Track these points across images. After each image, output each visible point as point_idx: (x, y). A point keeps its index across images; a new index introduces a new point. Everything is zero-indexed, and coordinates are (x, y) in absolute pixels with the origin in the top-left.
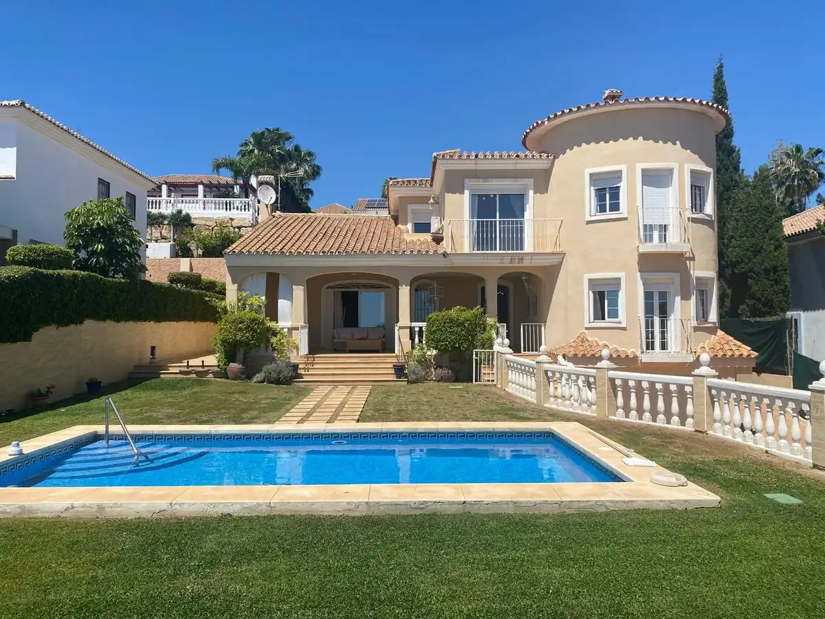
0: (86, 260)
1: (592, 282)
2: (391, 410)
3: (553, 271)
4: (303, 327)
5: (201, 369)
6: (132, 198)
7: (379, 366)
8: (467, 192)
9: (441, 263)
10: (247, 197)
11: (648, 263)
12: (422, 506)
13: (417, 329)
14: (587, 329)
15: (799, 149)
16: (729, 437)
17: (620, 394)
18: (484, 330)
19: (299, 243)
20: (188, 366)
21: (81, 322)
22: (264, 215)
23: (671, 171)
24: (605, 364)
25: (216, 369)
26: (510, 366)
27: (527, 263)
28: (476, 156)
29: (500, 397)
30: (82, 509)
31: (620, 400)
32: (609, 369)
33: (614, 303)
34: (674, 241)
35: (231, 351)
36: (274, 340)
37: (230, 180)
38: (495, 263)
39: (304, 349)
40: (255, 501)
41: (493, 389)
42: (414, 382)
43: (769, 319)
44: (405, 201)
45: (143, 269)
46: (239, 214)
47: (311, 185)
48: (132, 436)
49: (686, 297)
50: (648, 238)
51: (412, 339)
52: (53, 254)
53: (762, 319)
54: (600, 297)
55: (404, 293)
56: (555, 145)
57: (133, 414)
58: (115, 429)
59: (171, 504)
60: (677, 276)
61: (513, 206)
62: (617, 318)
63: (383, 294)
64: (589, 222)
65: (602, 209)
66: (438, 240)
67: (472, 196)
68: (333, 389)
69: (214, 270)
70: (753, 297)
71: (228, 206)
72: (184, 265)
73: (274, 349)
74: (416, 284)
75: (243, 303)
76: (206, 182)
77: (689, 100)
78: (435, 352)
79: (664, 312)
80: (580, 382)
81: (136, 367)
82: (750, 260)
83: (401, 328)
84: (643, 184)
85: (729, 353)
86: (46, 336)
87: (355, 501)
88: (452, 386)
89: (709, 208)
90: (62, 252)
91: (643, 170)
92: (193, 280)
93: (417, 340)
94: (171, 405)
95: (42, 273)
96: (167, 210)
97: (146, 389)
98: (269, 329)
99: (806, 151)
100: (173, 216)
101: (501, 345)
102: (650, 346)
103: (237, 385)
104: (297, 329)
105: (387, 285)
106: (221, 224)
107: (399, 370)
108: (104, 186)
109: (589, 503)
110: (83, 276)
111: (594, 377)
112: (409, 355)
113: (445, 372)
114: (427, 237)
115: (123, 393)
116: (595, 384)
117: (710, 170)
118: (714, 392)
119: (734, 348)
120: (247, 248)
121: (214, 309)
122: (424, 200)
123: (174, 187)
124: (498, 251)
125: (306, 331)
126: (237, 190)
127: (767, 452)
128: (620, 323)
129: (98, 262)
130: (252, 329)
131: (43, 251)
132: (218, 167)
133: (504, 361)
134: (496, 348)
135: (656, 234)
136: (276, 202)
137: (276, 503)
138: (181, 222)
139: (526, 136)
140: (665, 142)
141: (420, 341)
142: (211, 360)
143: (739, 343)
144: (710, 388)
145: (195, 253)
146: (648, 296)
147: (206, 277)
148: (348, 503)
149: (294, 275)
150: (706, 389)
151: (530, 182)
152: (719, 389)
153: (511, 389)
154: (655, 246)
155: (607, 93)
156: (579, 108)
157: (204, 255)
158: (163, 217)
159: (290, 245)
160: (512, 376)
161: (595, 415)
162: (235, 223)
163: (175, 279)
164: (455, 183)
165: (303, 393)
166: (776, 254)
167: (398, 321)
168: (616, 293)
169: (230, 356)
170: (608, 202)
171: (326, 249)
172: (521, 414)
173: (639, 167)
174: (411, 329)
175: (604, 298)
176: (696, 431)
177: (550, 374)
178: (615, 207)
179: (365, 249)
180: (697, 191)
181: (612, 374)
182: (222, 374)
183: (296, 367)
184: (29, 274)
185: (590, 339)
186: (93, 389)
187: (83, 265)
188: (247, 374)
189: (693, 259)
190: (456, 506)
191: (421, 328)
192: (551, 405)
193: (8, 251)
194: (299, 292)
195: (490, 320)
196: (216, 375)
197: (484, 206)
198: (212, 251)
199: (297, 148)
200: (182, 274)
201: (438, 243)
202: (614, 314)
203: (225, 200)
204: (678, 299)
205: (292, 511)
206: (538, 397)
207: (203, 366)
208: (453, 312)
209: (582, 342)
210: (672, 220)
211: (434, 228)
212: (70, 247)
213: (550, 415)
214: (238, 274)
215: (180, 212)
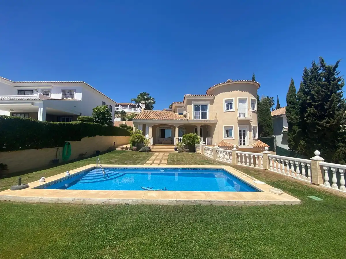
0: (98, 120)
1: (225, 127)
2: (175, 160)
3: (215, 124)
4: (151, 138)
5: (126, 148)
6: (111, 106)
7: (170, 148)
8: (193, 105)
9: (186, 122)
10: (139, 107)
11: (240, 122)
12: (195, 202)
13: (180, 139)
14: (224, 139)
15: (268, 97)
16: (276, 172)
17: (239, 158)
18: (197, 139)
19: (151, 117)
20: (123, 147)
21: (95, 136)
22: (143, 110)
23: (246, 99)
24: (235, 149)
25: (130, 148)
26: (205, 148)
27: (208, 122)
28: (195, 96)
29: (203, 157)
30: (78, 200)
31: (239, 159)
32: (236, 151)
33: (231, 133)
34: (247, 117)
35: (134, 144)
36: (144, 141)
37: (135, 104)
38: (200, 122)
39: (152, 143)
40: (137, 199)
41: (200, 154)
42: (180, 152)
43: (269, 137)
44: (176, 107)
45: (113, 123)
46: (137, 111)
47: (153, 105)
48: (103, 168)
49: (250, 131)
50: (240, 116)
51: (179, 141)
52: (89, 119)
53: (267, 137)
54: (227, 132)
55: (177, 130)
56: (215, 93)
57: (106, 161)
58: (99, 166)
59: (108, 199)
60: (248, 126)
61: (204, 108)
62: (232, 136)
63: (171, 130)
64: (224, 112)
65: (228, 109)
66: (185, 116)
67: (194, 105)
68: (159, 154)
69: (130, 124)
70: (264, 131)
71: (134, 110)
72: (124, 123)
73: (144, 143)
74: (180, 127)
75: (137, 132)
76: (129, 104)
77: (251, 81)
78: (184, 144)
79: (244, 135)
80: (224, 153)
81: (110, 147)
82: (263, 122)
83: (176, 138)
84: (239, 102)
85: (262, 146)
86: (85, 140)
87: (172, 200)
88: (189, 153)
89: (256, 109)
90: (91, 118)
91: (239, 99)
92: (125, 126)
93: (180, 142)
94: (117, 158)
95: (85, 123)
96: (120, 110)
97: (111, 153)
98: (143, 138)
99: (270, 98)
100: (121, 112)
101: (202, 143)
102: (241, 144)
103: (135, 152)
104: (150, 138)
105: (172, 127)
106: (132, 114)
107: (176, 149)
108: (104, 103)
109: (254, 202)
110: (96, 124)
111: (232, 153)
112: (178, 145)
113: (187, 150)
114: (182, 116)
115: (105, 154)
116: (232, 154)
117: (256, 99)
118: (270, 158)
119: (263, 145)
120: (138, 118)
121: (130, 133)
122: (181, 107)
123: (122, 106)
124: (201, 119)
125: (152, 139)
126: (136, 106)
127: (292, 178)
128: (233, 138)
129: (100, 121)
130: (139, 138)
131: (86, 118)
132: (132, 101)
133: (203, 148)
134: (201, 144)
135: (242, 115)
136: (145, 108)
137: (144, 200)
138: (123, 113)
139: (207, 91)
140: (245, 92)
141: (181, 142)
142: (129, 146)
143: (264, 143)
144: (269, 157)
145: (126, 120)
146: (240, 131)
147: (128, 125)
148: (169, 200)
149: (150, 125)
150: (267, 157)
151: (209, 102)
152: (272, 157)
153: (205, 154)
154: (242, 118)
155: (228, 80)
156: (222, 83)
157: (128, 121)
158: (119, 112)
159: (148, 117)
160: (205, 151)
161: (232, 163)
162: (136, 114)
163: (121, 126)
164: (190, 102)
165: (152, 155)
166: (270, 121)
167: (175, 137)
168: (232, 130)
169: (133, 145)
170: (229, 107)
171: (158, 119)
172: (210, 162)
173: (238, 98)
174: (179, 139)
175: (228, 131)
176: (264, 169)
177: (217, 151)
178: (231, 108)
179: (167, 118)
180: (253, 104)
181: (237, 152)
182: (131, 149)
183: (150, 148)
184: (81, 123)
185: (225, 142)
186: (98, 153)
187: (96, 122)
188: (137, 149)
189: (252, 121)
190: (208, 202)
191: (181, 138)
192: (218, 159)
193: (78, 118)
194: (151, 129)
195: (199, 137)
196: (130, 149)
197: (197, 108)
198: (130, 120)
199: (150, 97)
200: (123, 125)
201: (185, 117)
202: (231, 135)
203: (133, 108)
204: (248, 132)
205: (150, 203)
206: (214, 157)
207: (127, 147)
208: (189, 135)
209: (223, 142)
210: (247, 112)
211: (184, 114)
212: (94, 117)
213: (219, 163)
214: (136, 125)
215: (123, 111)
